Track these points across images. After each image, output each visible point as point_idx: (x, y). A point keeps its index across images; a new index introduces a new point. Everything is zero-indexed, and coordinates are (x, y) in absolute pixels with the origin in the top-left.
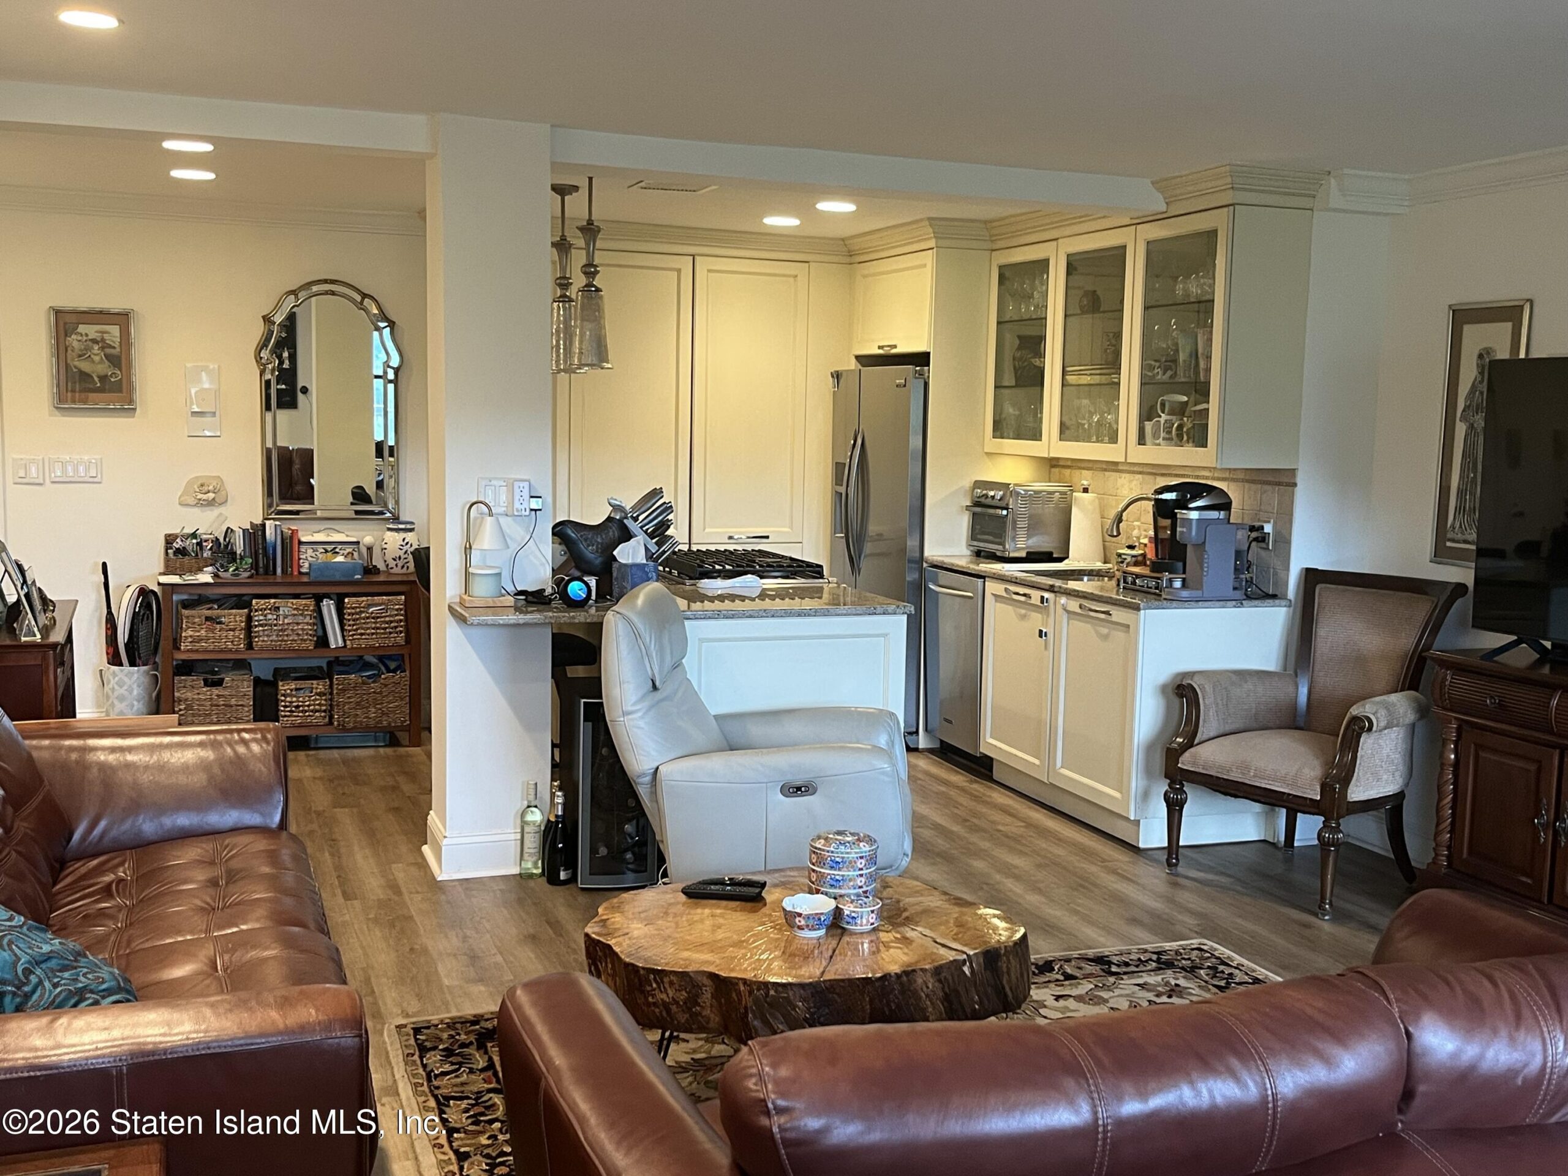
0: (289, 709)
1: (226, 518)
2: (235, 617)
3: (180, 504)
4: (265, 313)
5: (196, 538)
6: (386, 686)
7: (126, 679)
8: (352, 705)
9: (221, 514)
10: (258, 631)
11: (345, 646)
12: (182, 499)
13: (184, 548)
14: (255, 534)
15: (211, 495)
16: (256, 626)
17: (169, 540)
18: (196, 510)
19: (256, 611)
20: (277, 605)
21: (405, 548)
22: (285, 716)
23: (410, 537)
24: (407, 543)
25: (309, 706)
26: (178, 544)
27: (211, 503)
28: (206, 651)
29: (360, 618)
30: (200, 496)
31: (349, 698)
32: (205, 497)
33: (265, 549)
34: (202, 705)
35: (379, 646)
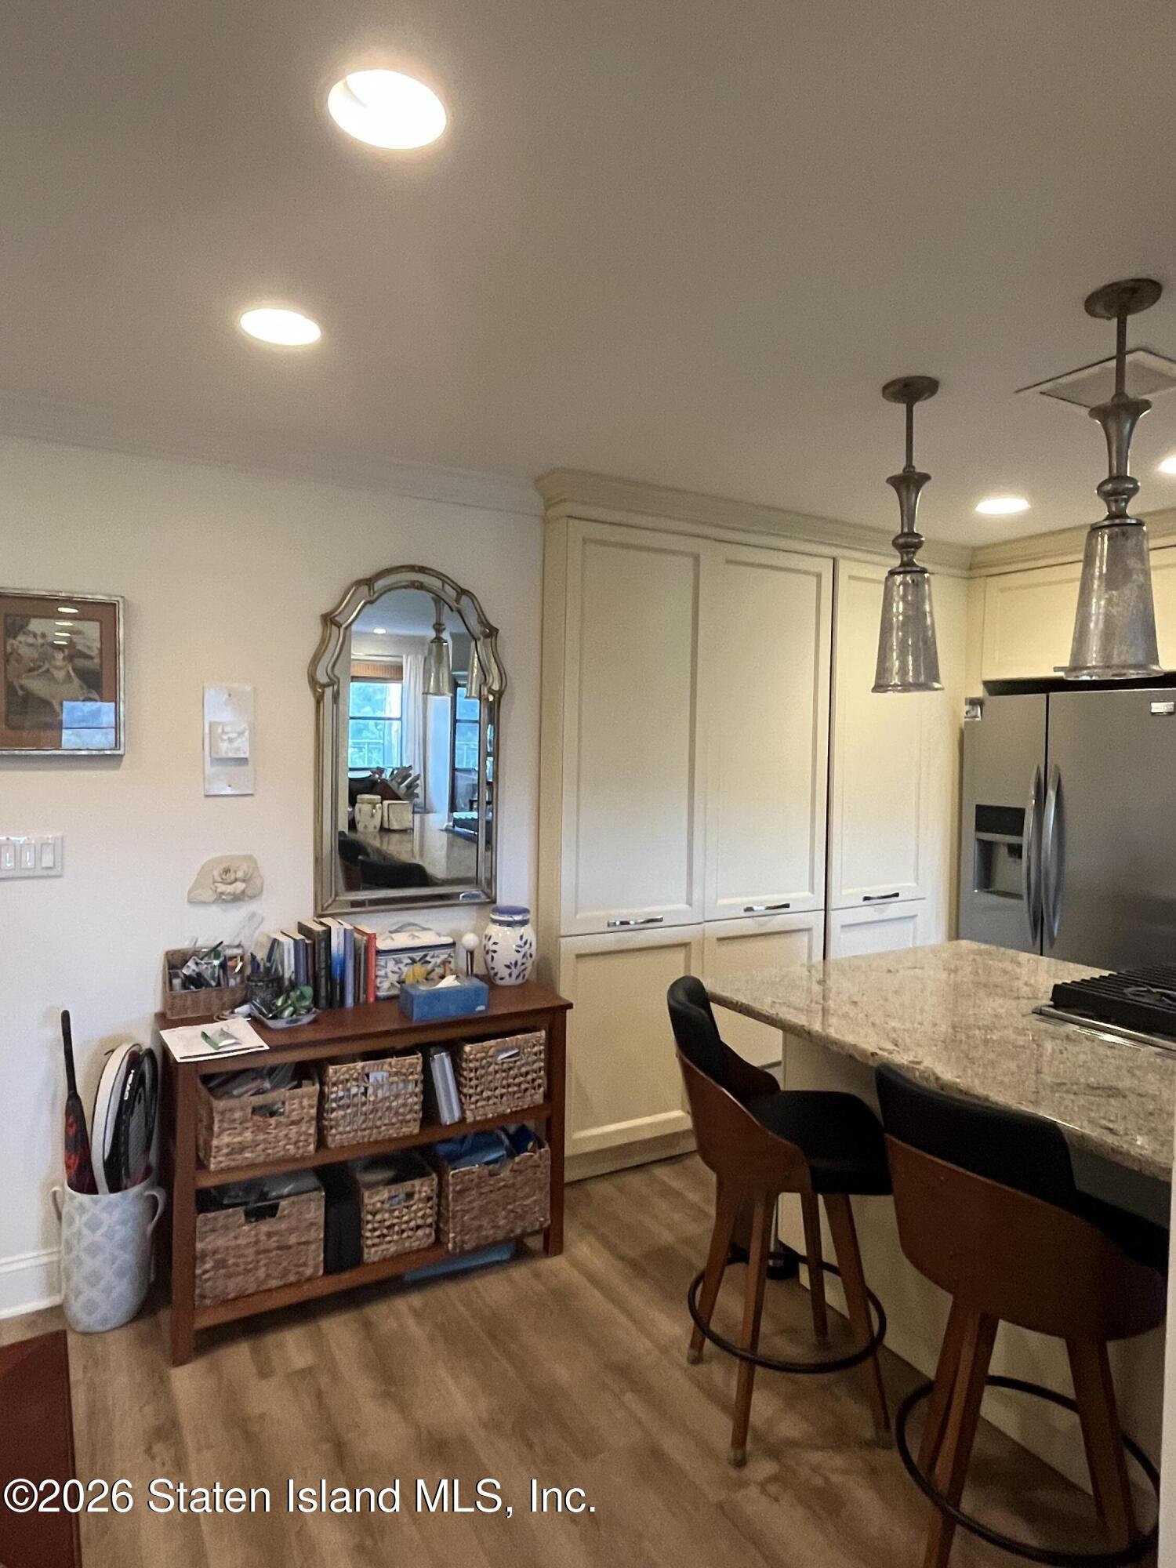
0: (378, 1233)
1: (263, 919)
2: (300, 1100)
3: (190, 902)
4: (326, 609)
5: (217, 957)
6: (520, 1172)
7: (104, 1216)
8: (476, 1213)
9: (254, 915)
10: (336, 1119)
11: (463, 1119)
12: (192, 895)
13: (199, 974)
14: (314, 945)
15: (239, 886)
16: (333, 1110)
17: (174, 962)
18: (215, 910)
19: (334, 1084)
20: (366, 1070)
21: (523, 950)
22: (374, 1245)
23: (528, 932)
24: (525, 943)
25: (407, 1222)
26: (190, 969)
27: (237, 898)
28: (252, 1166)
29: (487, 1074)
30: (222, 888)
31: (470, 1202)
32: (229, 889)
33: (329, 968)
34: (242, 1256)
35: (512, 1113)
